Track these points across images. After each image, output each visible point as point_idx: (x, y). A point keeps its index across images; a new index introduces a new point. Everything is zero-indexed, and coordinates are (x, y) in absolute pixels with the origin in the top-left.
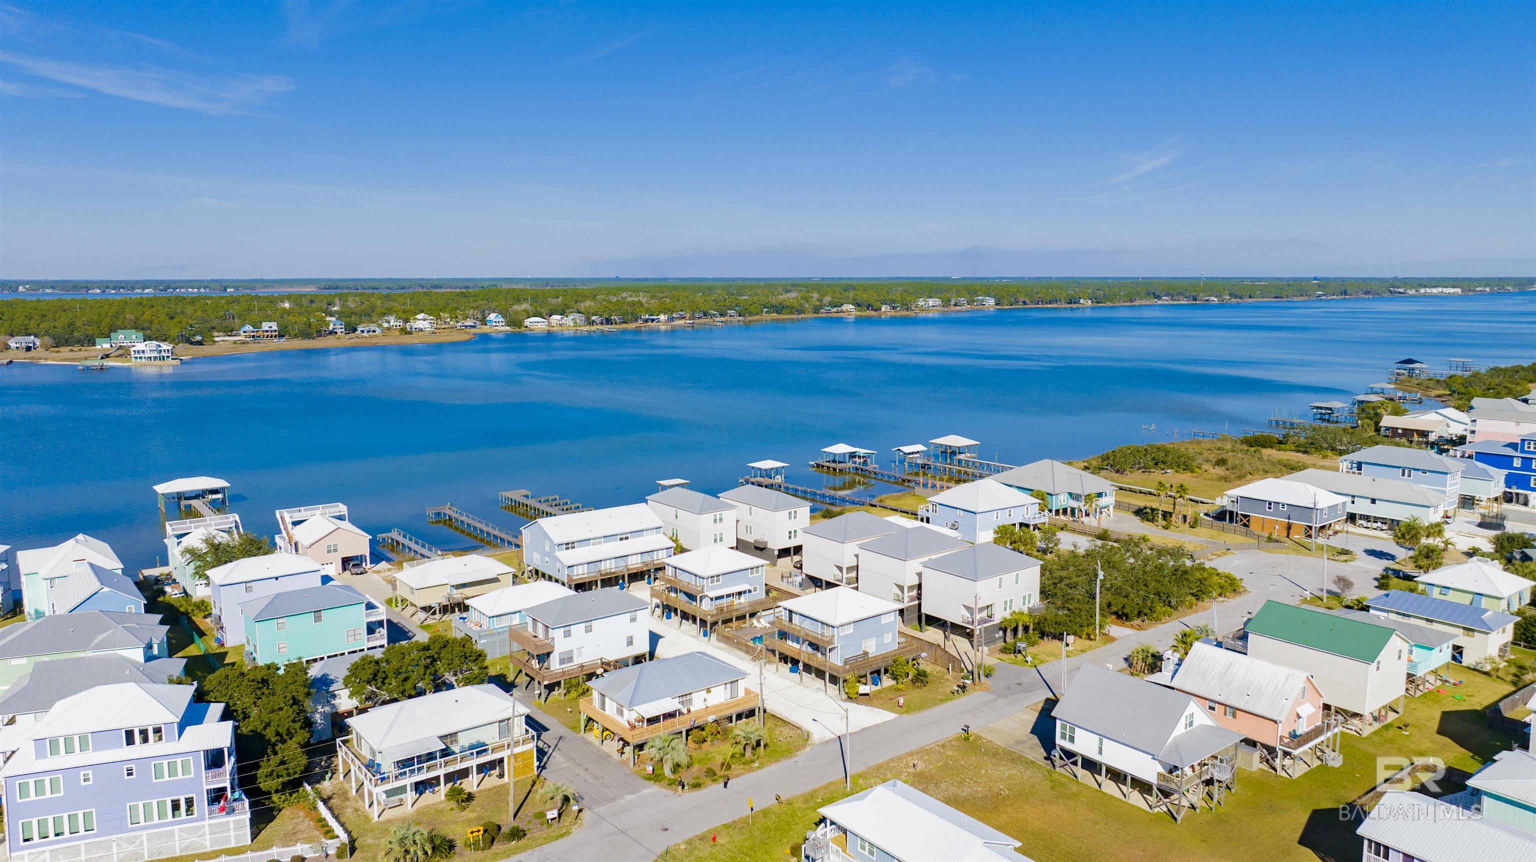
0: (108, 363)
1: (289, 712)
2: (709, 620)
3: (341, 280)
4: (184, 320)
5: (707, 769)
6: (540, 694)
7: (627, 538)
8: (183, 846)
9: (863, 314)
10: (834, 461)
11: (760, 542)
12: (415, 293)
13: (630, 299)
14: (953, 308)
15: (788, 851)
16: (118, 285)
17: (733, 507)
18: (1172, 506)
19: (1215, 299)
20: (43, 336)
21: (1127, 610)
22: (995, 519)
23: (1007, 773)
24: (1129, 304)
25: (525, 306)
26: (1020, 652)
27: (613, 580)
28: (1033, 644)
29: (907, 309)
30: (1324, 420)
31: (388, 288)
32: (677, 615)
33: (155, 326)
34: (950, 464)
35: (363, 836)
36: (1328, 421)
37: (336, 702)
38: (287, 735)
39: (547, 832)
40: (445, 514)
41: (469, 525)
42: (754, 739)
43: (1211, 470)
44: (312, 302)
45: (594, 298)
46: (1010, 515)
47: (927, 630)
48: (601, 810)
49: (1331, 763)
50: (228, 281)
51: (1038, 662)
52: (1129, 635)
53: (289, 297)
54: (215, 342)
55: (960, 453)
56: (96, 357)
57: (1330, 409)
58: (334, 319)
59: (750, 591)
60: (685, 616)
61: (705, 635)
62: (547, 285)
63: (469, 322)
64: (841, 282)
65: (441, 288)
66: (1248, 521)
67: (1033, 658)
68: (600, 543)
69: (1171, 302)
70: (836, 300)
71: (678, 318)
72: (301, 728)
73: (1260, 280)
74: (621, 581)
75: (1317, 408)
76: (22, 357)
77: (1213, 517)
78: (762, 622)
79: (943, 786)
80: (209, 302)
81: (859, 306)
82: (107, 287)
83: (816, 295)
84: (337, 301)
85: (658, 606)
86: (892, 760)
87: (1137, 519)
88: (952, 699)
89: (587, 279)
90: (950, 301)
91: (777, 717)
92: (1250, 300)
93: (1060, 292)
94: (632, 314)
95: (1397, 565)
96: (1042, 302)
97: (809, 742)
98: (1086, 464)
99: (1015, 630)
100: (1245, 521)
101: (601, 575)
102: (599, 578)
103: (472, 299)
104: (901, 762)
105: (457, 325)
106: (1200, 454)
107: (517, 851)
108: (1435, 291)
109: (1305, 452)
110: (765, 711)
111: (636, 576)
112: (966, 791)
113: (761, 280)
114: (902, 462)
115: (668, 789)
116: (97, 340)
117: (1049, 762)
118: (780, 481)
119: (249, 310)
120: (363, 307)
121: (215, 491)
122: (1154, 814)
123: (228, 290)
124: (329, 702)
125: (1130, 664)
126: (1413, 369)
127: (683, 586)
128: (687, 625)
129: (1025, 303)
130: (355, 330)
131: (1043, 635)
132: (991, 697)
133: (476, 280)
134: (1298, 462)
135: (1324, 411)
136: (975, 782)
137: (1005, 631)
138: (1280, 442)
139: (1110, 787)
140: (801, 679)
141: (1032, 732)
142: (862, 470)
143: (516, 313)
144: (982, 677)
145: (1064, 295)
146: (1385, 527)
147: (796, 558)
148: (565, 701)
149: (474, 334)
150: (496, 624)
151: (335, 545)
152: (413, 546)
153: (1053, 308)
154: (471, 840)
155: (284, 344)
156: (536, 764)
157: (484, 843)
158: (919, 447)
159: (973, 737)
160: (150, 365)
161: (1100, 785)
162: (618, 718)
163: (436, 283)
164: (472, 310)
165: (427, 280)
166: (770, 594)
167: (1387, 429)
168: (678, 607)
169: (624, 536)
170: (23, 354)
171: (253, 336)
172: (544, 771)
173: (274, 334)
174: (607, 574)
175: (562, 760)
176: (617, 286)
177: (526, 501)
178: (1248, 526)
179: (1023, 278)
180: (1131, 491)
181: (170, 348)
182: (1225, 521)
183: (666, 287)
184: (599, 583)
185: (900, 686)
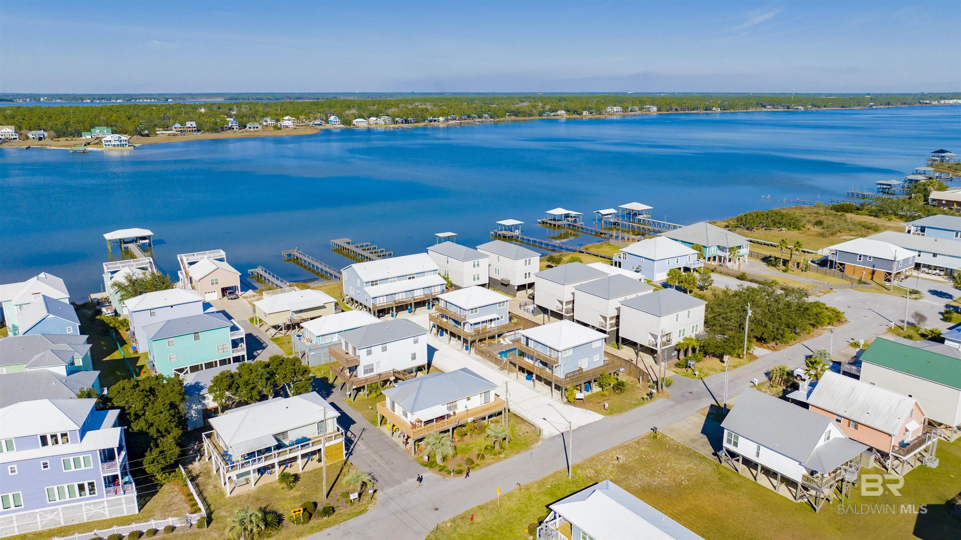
0: (89, 148)
1: (166, 415)
2: (470, 339)
3: (240, 94)
4: (137, 120)
5: (467, 459)
6: (350, 395)
7: (413, 278)
8: (89, 515)
9: (571, 117)
10: (554, 220)
11: (504, 280)
12: (284, 102)
13: (420, 107)
14: (630, 113)
15: (527, 531)
16: (102, 97)
17: (487, 256)
18: (790, 255)
19: (802, 108)
20: (49, 130)
21: (766, 336)
22: (667, 264)
23: (686, 466)
24: (745, 111)
25: (353, 111)
26: (690, 367)
27: (404, 307)
28: (698, 361)
29: (600, 114)
30: (885, 193)
31: (268, 99)
32: (447, 333)
33: (119, 124)
34: (632, 222)
35: (218, 509)
36: (888, 193)
37: (206, 402)
38: (165, 431)
39: (350, 509)
40: (294, 255)
41: (309, 263)
42: (502, 436)
43: (812, 229)
44: (219, 108)
45: (397, 106)
46: (677, 262)
47: (622, 348)
48: (390, 491)
49: (930, 465)
50: (169, 94)
51: (703, 375)
52: (767, 354)
53: (204, 105)
54: (157, 134)
55: (639, 214)
56: (81, 144)
57: (890, 185)
58: (232, 119)
59: (498, 319)
60: (452, 335)
61: (467, 349)
62: (368, 98)
63: (318, 122)
64: (556, 95)
65: (302, 99)
66: (844, 268)
67: (700, 372)
68: (395, 281)
69: (773, 110)
70: (553, 107)
71: (451, 119)
72: (176, 426)
73: (830, 95)
74: (409, 307)
75: (880, 184)
76: (35, 144)
77: (817, 264)
78: (506, 341)
79: (639, 476)
80: (154, 108)
81: (568, 111)
82: (94, 99)
83: (540, 104)
84: (235, 107)
85: (434, 326)
86: (601, 454)
87: (764, 264)
88: (643, 404)
89: (394, 93)
90: (627, 108)
91: (517, 416)
92: (825, 108)
93: (700, 103)
94: (421, 116)
95: (955, 303)
96: (688, 109)
97: (541, 437)
98: (727, 224)
99: (686, 351)
100: (841, 267)
101: (395, 303)
102: (394, 306)
103: (320, 106)
104: (608, 456)
105: (309, 123)
106: (804, 217)
107: (328, 525)
108: (951, 102)
109: (876, 216)
110: (509, 411)
111: (420, 304)
112: (657, 481)
113: (504, 94)
114: (600, 220)
115: (439, 474)
116: (83, 133)
117: (716, 457)
118: (518, 233)
119: (179, 114)
120: (250, 112)
121: (144, 238)
122: (797, 504)
123: (169, 100)
124: (200, 402)
125: (769, 378)
126: (944, 157)
127: (452, 315)
128: (454, 340)
129: (676, 110)
130: (245, 127)
131: (706, 354)
132: (671, 403)
133: (324, 93)
134: (872, 223)
135: (885, 187)
136: (663, 473)
137: (679, 351)
138: (858, 209)
139: (763, 480)
140: (534, 386)
141: (702, 432)
142: (573, 226)
143: (348, 115)
144: (664, 388)
145: (702, 105)
146: (942, 273)
147: (530, 291)
148: (368, 399)
149: (321, 130)
150: (322, 342)
151: (216, 280)
152: (271, 278)
153: (695, 113)
154: (294, 517)
155: (200, 136)
156: (345, 452)
157: (303, 519)
158: (612, 211)
159: (659, 436)
160: (115, 150)
161: (755, 478)
162: (404, 418)
163: (298, 96)
164: (319, 114)
165: (294, 94)
166: (512, 321)
167: (934, 200)
168: (448, 329)
169: (411, 276)
170: (37, 142)
171: (181, 131)
172: (351, 456)
173: (194, 129)
174: (400, 303)
175: (364, 448)
176: (412, 98)
177: (347, 246)
178: (843, 272)
179: (675, 93)
180: (758, 243)
181: (127, 139)
182: (827, 267)
183: (444, 99)
184: (394, 309)
185: (606, 393)
